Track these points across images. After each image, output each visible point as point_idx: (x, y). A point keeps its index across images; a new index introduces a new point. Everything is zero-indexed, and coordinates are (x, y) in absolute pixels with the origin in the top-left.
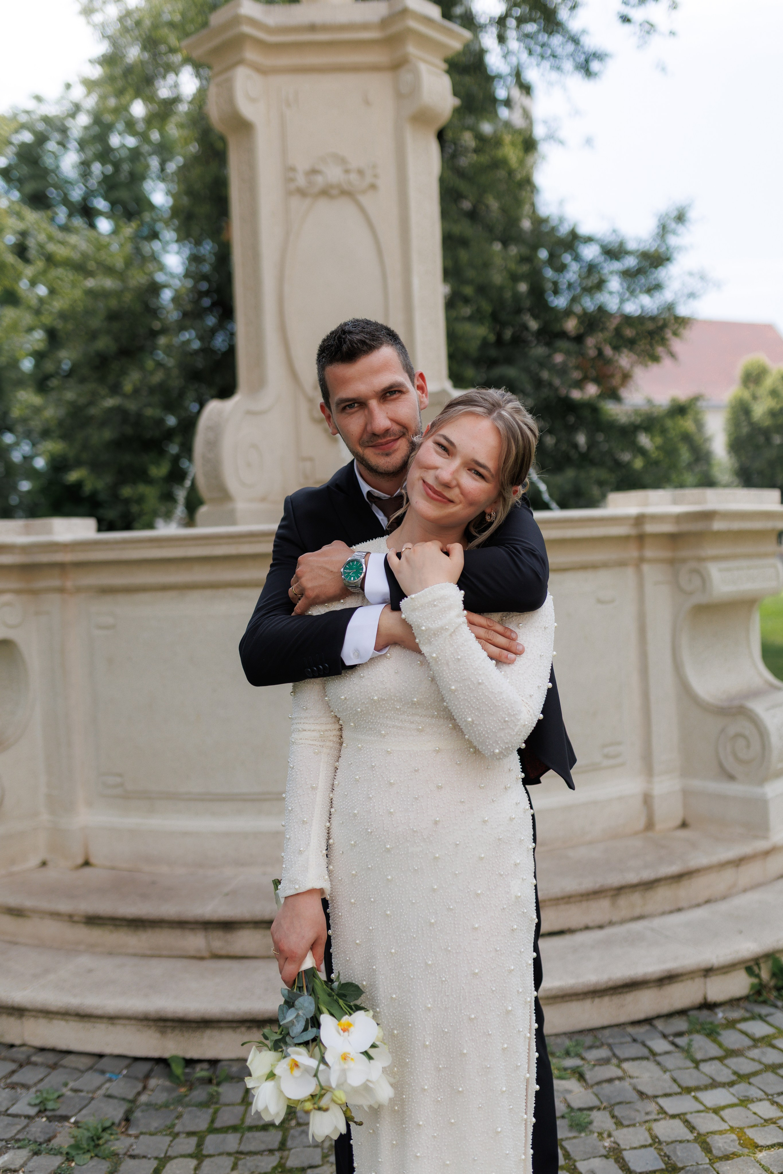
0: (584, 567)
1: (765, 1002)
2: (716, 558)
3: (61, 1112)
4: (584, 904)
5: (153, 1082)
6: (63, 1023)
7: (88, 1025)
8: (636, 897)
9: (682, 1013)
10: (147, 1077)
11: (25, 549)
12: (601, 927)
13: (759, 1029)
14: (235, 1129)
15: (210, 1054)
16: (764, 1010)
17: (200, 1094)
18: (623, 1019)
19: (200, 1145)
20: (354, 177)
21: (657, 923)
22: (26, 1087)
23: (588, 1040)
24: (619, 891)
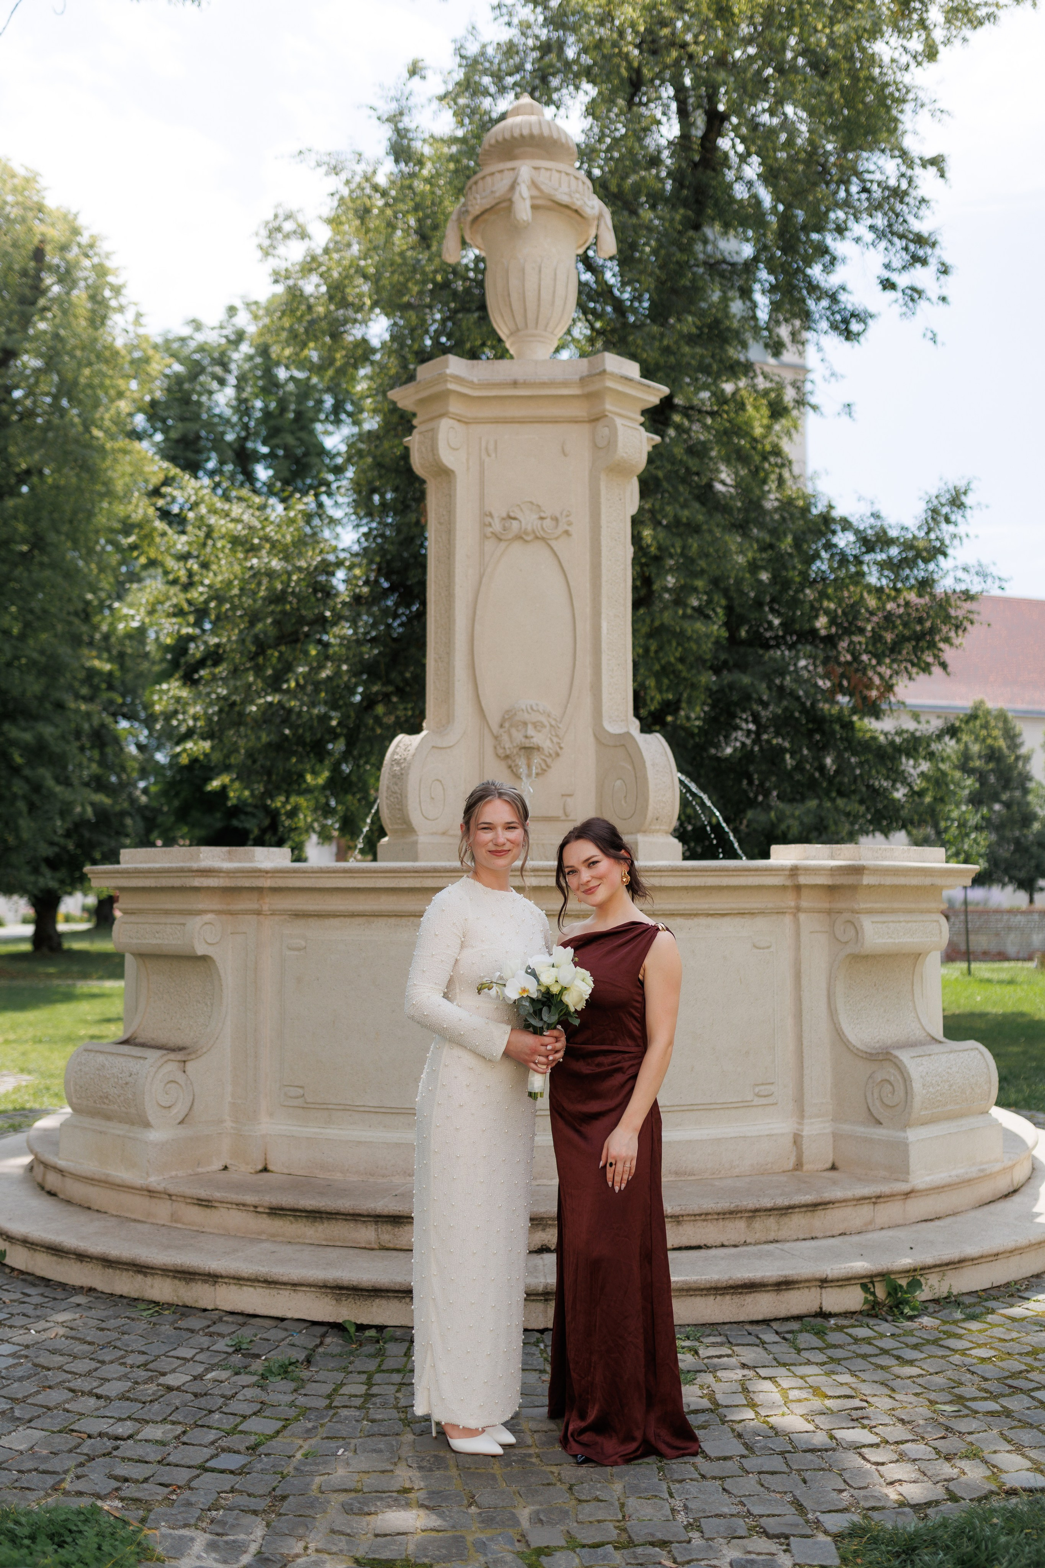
0: (741, 914)
1: (876, 1316)
2: (870, 912)
3: (255, 1351)
4: (721, 1223)
5: (328, 1340)
6: (251, 1289)
7: (274, 1292)
8: (771, 1222)
9: (798, 1318)
10: (324, 1336)
11: (230, 873)
12: (735, 1246)
13: (862, 1332)
14: (398, 1371)
15: (378, 1321)
16: (872, 1322)
17: (369, 1349)
18: (742, 1319)
19: (370, 1378)
20: (548, 523)
21: (787, 1246)
22: (222, 1336)
23: (708, 1331)
24: (755, 1213)
